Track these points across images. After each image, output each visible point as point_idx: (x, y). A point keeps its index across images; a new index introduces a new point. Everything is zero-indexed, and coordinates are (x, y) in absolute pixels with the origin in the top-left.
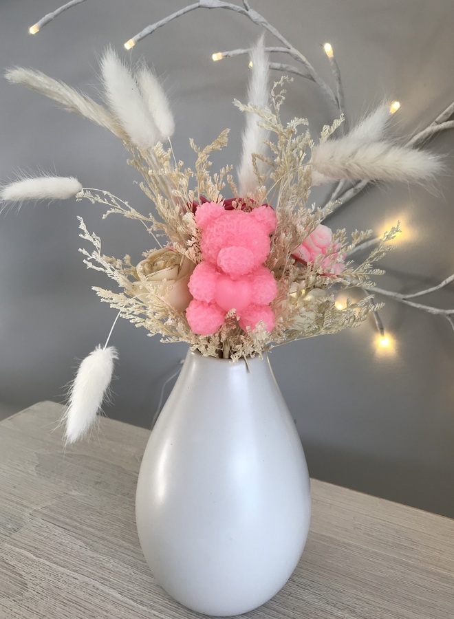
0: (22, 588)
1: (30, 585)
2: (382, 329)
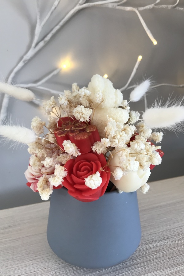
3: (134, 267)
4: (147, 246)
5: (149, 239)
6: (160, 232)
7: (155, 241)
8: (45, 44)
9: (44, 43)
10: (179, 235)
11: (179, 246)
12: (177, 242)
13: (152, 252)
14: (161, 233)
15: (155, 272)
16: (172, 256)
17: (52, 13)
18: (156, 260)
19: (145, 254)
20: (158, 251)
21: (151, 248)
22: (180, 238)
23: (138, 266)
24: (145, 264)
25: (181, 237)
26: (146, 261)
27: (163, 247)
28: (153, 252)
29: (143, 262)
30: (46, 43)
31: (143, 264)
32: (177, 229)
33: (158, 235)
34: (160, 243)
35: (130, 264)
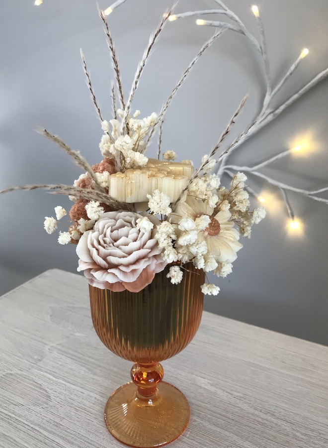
0: (47, 400)
1: (52, 397)
2: (293, 216)
3: (219, 416)
4: (257, 413)
5: (268, 409)
6: (292, 412)
7: (274, 415)
8: (274, 118)
9: (273, 116)
10: (312, 430)
11: (293, 438)
12: (298, 434)
13: (254, 420)
14: (292, 414)
15: (232, 435)
16: (271, 438)
17: (286, 80)
18: (248, 428)
19: (244, 416)
20: (263, 424)
21: (258, 417)
22: (308, 433)
23: (224, 418)
24: (233, 422)
25: (311, 434)
26: (236, 421)
27: (274, 425)
28: (256, 421)
29: (233, 420)
30: (277, 115)
31: (229, 420)
32: (320, 424)
33: (285, 413)
34: (275, 421)
35: (219, 412)
